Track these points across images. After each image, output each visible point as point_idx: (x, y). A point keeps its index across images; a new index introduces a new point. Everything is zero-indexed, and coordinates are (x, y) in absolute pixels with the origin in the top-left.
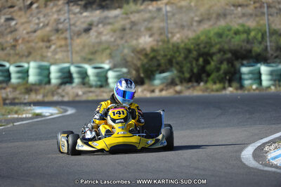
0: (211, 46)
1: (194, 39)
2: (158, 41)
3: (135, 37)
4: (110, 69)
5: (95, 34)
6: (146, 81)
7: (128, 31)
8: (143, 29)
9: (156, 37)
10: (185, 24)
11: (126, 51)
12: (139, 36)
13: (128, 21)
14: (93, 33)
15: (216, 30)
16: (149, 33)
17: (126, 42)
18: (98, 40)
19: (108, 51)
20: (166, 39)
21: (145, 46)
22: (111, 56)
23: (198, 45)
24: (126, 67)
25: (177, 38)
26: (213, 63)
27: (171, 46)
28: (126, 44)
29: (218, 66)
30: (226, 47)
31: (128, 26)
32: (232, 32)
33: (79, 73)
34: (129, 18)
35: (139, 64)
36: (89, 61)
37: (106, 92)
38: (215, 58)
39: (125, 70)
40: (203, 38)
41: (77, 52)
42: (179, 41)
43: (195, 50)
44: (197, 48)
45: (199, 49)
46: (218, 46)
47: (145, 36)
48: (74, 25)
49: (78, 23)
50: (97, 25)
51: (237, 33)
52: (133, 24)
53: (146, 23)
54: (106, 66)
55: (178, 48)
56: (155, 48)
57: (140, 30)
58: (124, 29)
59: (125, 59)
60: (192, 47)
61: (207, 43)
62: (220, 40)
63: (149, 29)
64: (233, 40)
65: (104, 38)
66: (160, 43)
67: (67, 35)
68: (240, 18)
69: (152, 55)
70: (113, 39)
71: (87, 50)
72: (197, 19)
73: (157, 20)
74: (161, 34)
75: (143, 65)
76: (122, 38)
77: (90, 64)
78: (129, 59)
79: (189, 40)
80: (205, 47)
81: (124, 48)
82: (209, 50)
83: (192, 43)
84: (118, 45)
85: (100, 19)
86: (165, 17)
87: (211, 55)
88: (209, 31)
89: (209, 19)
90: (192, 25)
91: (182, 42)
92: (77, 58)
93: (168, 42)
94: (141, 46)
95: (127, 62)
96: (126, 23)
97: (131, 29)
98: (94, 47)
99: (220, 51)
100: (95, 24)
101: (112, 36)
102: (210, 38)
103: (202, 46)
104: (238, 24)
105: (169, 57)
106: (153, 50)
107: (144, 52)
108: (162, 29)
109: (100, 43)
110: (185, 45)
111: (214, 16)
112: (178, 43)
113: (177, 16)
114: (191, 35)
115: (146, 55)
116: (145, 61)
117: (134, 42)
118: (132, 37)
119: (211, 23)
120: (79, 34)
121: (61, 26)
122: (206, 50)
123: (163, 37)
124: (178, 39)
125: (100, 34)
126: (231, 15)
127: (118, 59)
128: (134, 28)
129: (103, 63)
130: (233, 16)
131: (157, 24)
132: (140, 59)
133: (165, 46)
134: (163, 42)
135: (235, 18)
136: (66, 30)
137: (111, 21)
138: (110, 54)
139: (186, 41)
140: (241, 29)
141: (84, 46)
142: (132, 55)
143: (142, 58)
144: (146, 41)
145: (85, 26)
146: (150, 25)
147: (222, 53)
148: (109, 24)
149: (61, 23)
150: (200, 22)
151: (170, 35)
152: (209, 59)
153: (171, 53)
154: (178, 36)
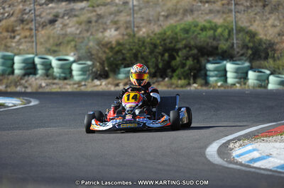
0: (177, 42)
1: (160, 34)
2: (123, 35)
3: (101, 30)
4: (74, 62)
5: (61, 25)
6: (111, 75)
7: (93, 24)
8: (109, 22)
9: (122, 30)
10: (151, 18)
11: (91, 44)
12: (105, 30)
13: (94, 14)
14: (58, 25)
15: (182, 26)
16: (115, 26)
17: (92, 34)
18: (63, 32)
19: (73, 44)
20: (132, 33)
21: (111, 40)
22: (76, 48)
23: (164, 40)
24: (91, 60)
25: (142, 32)
26: (178, 59)
27: (136, 41)
28: (91, 37)
29: (184, 62)
30: (192, 43)
31: (94, 19)
32: (199, 28)
33: (43, 64)
34: (95, 11)
35: (104, 57)
36: (54, 53)
37: (70, 85)
38: (180, 54)
39: (89, 63)
40: (169, 33)
41: (41, 44)
42: (145, 35)
43: (161, 46)
44: (162, 43)
45: (165, 44)
46: (184, 42)
47: (110, 29)
48: (39, 16)
49: (44, 14)
50: (63, 17)
51: (203, 29)
52: (100, 17)
53: (112, 16)
54: (71, 59)
55: (144, 42)
56: (121, 41)
57: (105, 23)
58: (90, 22)
59: (90, 52)
60: (158, 41)
61: (173, 38)
62: (186, 35)
63: (115, 23)
64: (199, 36)
65: (69, 30)
66: (126, 37)
67: (32, 25)
68: (207, 14)
69: (117, 49)
70: (78, 32)
71: (51, 41)
72: (163, 13)
73: (123, 14)
74: (127, 28)
75: (108, 59)
76: (87, 31)
77: (54, 56)
78: (94, 52)
79: (155, 34)
80: (171, 43)
81: (89, 40)
82: (175, 46)
83: (158, 38)
84: (83, 38)
85: (66, 11)
86: (132, 11)
87: (177, 51)
88: (176, 26)
89: (176, 15)
90: (158, 20)
91: (148, 36)
92: (41, 49)
93: (134, 36)
94: (106, 39)
95: (92, 55)
96: (93, 16)
97: (96, 22)
98: (59, 39)
99: (186, 47)
100: (61, 15)
101: (77, 29)
102: (176, 34)
103: (168, 41)
104: (205, 21)
105: (134, 51)
106: (119, 44)
107: (109, 46)
108: (129, 22)
109: (65, 35)
110: (151, 39)
111: (181, 11)
112: (144, 37)
113: (143, 10)
114: (157, 30)
115: (112, 48)
116: (111, 54)
117: (100, 35)
118: (97, 30)
119: (178, 18)
120: (44, 26)
121: (26, 17)
122: (172, 45)
123: (129, 31)
124: (144, 33)
125: (65, 25)
126: (198, 11)
127: (83, 52)
128: (100, 21)
129: (67, 55)
130: (200, 12)
131: (123, 18)
132: (105, 52)
133: (131, 40)
134: (129, 35)
135: (202, 14)
136: (32, 21)
137: (77, 13)
138: (75, 46)
139: (152, 35)
140: (208, 25)
141: (49, 38)
142: (98, 48)
143: (107, 51)
144: (112, 35)
145: (50, 17)
146: (116, 19)
147: (188, 49)
148: (75, 16)
149: (26, 14)
150: (167, 17)
151: (136, 29)
152: (175, 54)
153: (137, 47)
154: (144, 30)
